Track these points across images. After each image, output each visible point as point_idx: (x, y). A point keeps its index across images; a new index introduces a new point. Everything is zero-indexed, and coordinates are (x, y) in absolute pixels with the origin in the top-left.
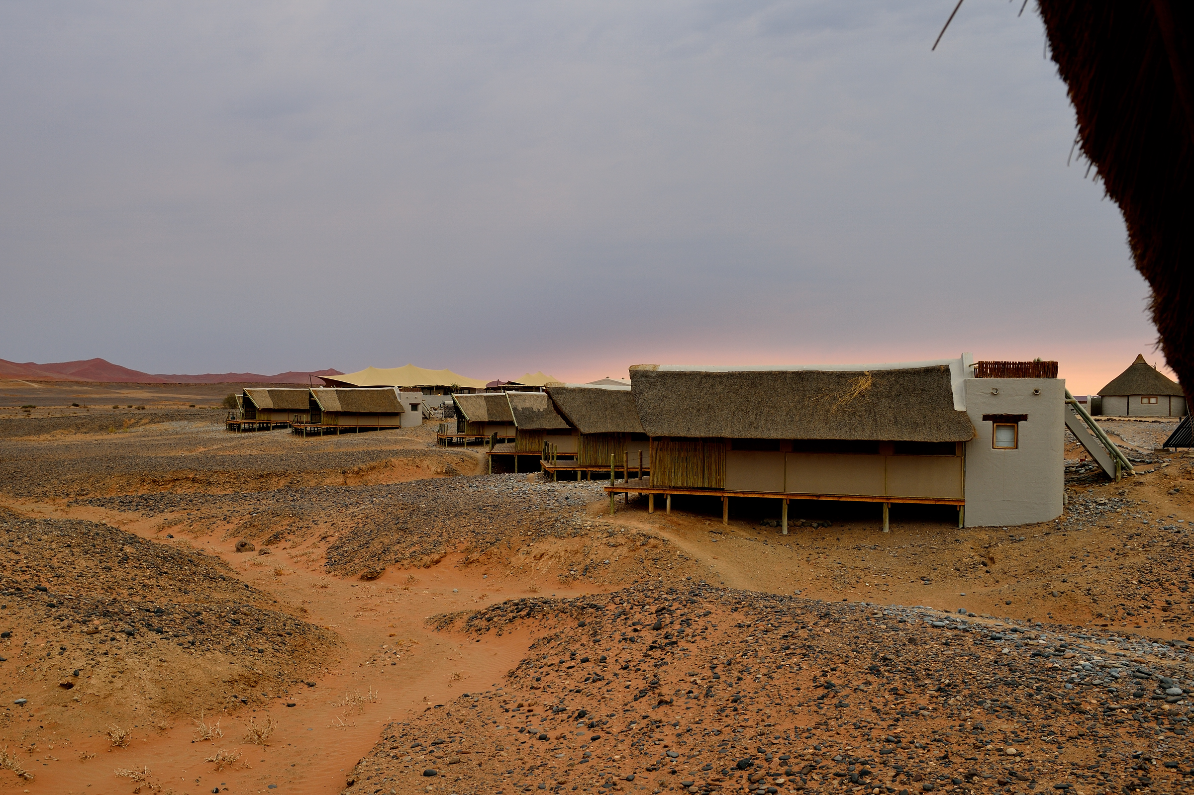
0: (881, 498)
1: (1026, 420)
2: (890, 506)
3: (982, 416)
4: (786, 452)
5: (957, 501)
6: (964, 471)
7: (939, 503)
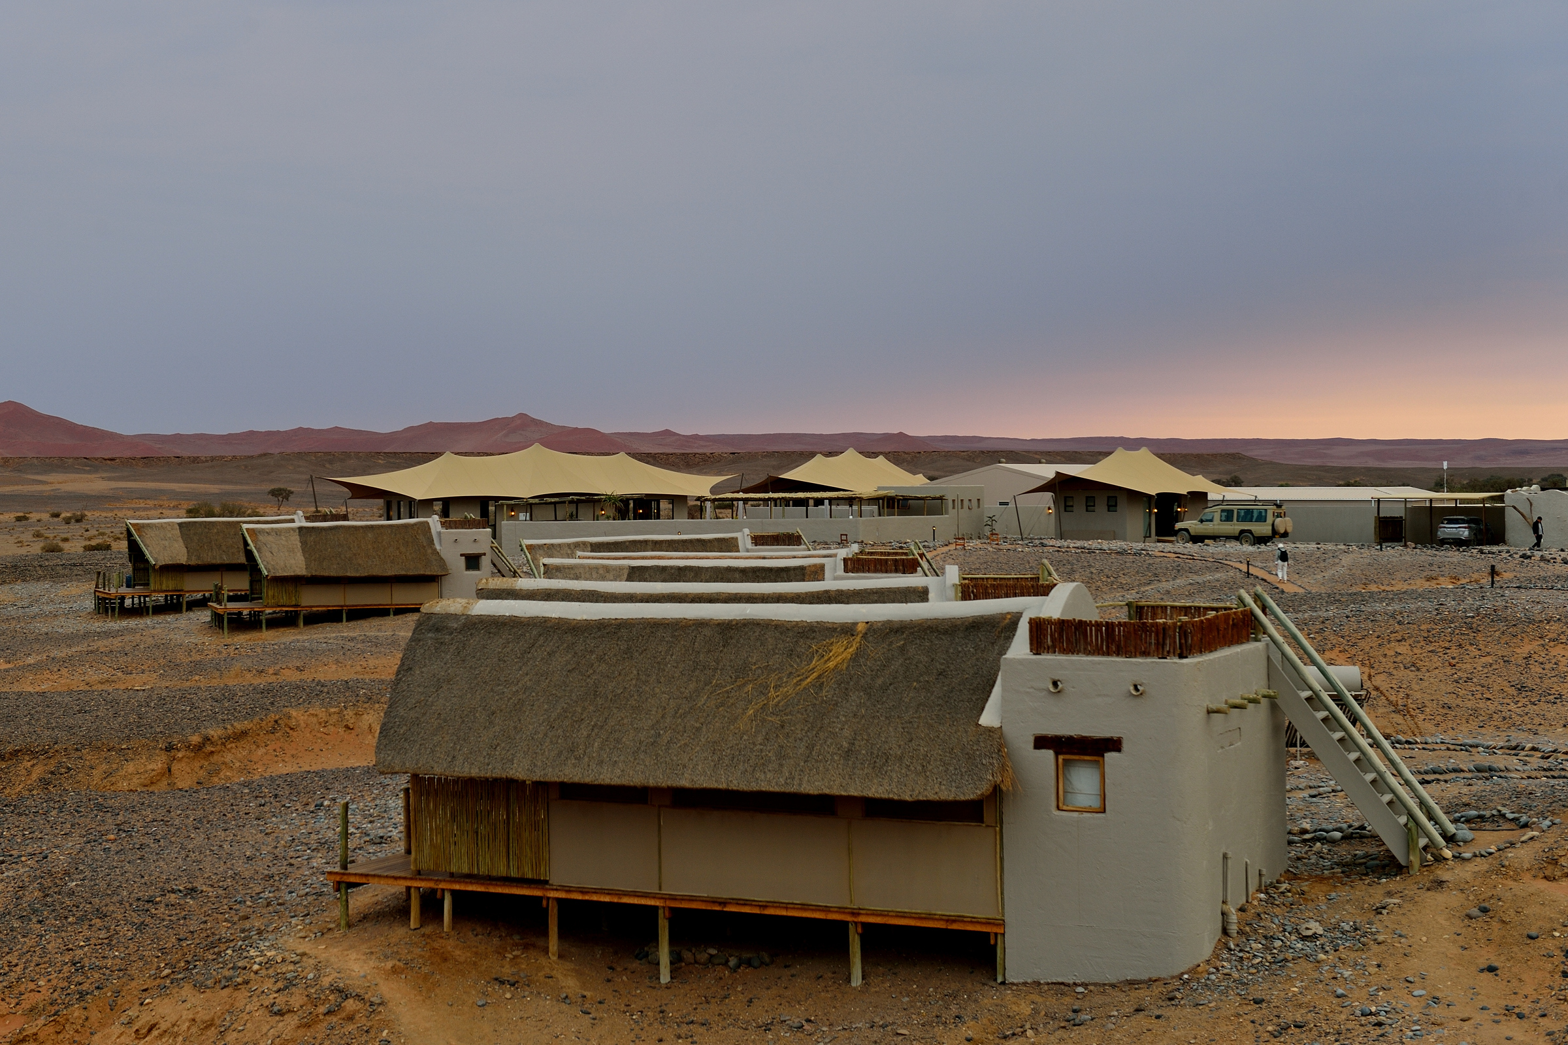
0: (841, 910)
1: (1119, 750)
2: (860, 930)
3: (1032, 739)
4: (660, 806)
5: (988, 922)
6: (1002, 859)
7: (955, 926)
